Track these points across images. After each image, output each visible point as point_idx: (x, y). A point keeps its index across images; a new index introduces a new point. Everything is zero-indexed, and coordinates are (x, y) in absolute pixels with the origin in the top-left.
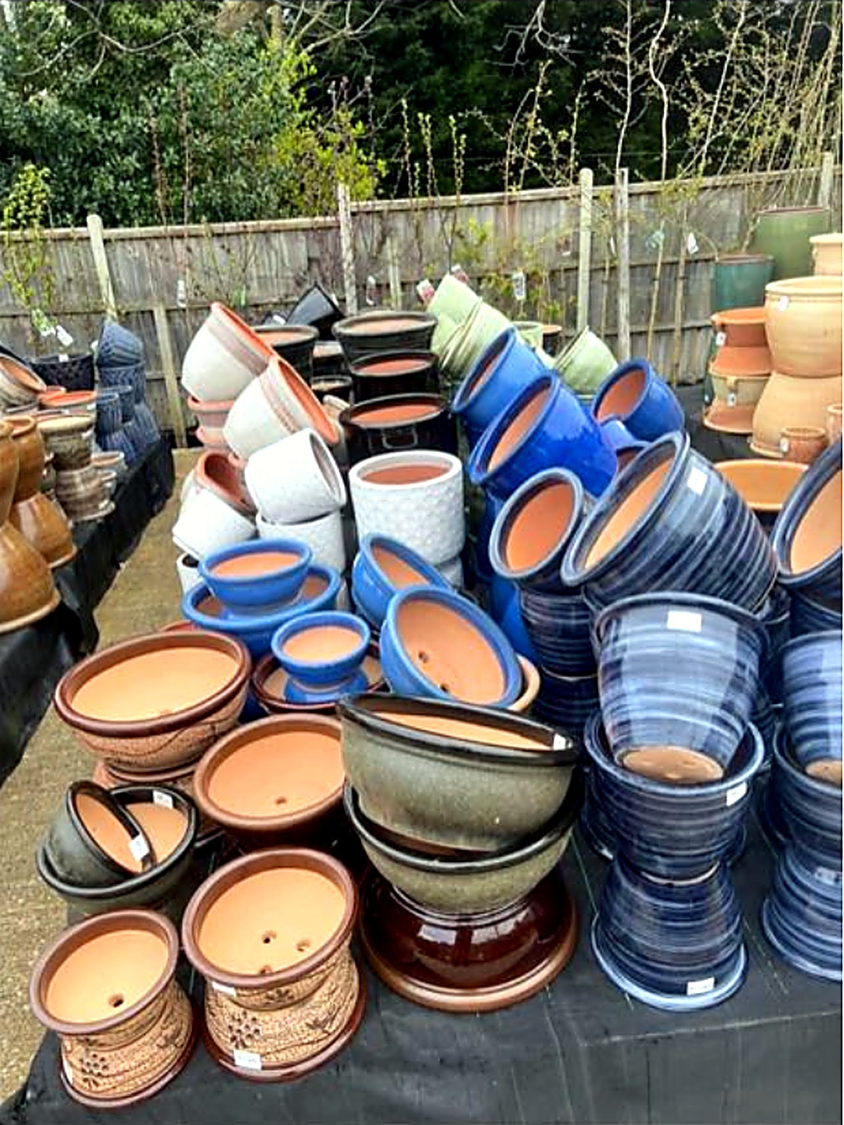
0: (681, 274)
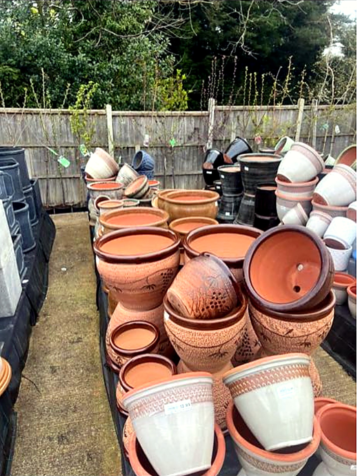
0: (332, 141)
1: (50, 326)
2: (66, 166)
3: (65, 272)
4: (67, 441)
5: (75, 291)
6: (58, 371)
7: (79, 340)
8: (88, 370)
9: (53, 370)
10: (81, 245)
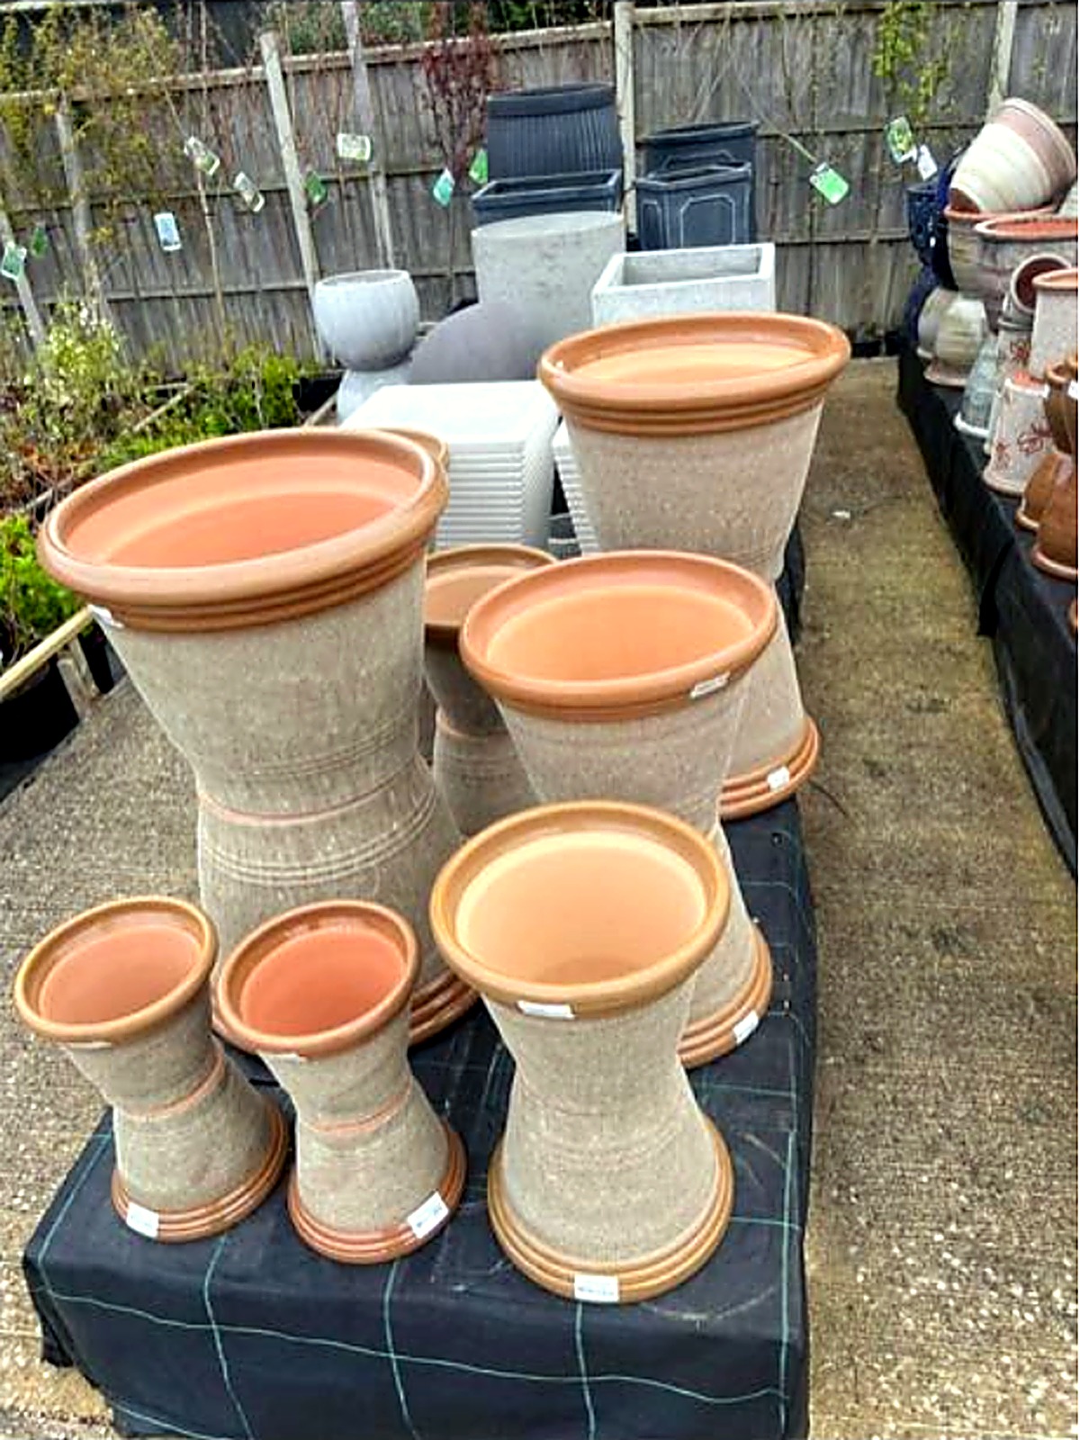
1: (836, 659)
2: (835, 198)
3: (846, 524)
4: (964, 950)
5: (890, 576)
6: (889, 775)
7: (936, 706)
8: (983, 786)
9: (875, 770)
10: (879, 452)
